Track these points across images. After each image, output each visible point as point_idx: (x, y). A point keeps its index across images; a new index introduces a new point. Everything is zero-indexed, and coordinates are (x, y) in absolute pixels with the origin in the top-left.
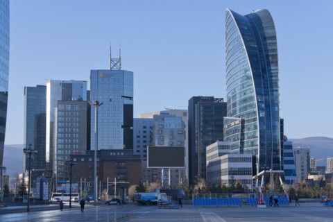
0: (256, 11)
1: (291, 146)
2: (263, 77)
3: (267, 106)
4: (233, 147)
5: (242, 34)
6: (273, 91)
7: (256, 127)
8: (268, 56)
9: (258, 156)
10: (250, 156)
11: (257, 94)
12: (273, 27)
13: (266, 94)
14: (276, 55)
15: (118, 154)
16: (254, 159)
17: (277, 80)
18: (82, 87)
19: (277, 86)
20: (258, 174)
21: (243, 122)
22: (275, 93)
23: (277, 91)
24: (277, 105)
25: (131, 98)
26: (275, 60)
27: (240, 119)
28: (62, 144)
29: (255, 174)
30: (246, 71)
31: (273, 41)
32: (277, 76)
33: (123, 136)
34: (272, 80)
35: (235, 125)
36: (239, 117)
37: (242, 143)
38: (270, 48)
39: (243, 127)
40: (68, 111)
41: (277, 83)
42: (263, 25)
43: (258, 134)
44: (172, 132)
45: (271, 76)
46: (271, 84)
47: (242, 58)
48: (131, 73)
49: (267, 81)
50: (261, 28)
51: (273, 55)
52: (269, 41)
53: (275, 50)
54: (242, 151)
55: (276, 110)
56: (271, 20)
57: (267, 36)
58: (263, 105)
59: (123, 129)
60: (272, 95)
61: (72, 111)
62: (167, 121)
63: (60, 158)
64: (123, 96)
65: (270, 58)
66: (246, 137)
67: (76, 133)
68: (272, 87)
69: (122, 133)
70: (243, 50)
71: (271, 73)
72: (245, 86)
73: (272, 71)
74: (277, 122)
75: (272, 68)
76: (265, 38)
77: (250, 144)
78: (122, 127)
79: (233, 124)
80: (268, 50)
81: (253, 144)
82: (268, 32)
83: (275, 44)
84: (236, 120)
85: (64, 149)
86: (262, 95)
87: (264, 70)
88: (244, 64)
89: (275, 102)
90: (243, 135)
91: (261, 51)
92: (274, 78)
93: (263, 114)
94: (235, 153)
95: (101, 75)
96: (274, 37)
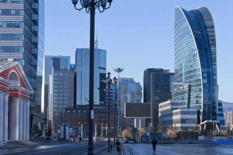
0: (197, 9)
1: (221, 104)
2: (206, 55)
3: (209, 75)
4: (181, 104)
5: (190, 25)
6: (212, 65)
7: (200, 90)
8: (208, 40)
9: (202, 110)
10: (196, 110)
11: (202, 67)
12: (211, 20)
13: (208, 67)
14: (215, 40)
15: (99, 108)
16: (199, 112)
17: (216, 57)
18: (67, 61)
19: (215, 62)
20: (202, 123)
21: (190, 86)
22: (214, 66)
23: (215, 65)
24: (216, 75)
25: (105, 69)
26: (213, 43)
27: (188, 84)
28: (56, 100)
29: (199, 123)
30: (193, 50)
31: (212, 30)
32: (215, 54)
33: (99, 95)
34: (211, 57)
35: (183, 88)
36: (187, 83)
37: (189, 102)
38: (210, 34)
39: (190, 90)
40: (61, 77)
41: (215, 59)
42: (204, 18)
43: (202, 95)
44: (133, 93)
45: (211, 55)
46: (211, 60)
47: (189, 41)
48: (105, 51)
49: (208, 58)
50: (203, 20)
51: (212, 40)
52: (209, 30)
53: (214, 36)
54: (188, 107)
55: (215, 78)
56: (209, 15)
57: (207, 26)
58: (206, 75)
59: (99, 91)
60: (212, 67)
61: (63, 77)
62: (129, 85)
63: (55, 110)
64: (99, 68)
65: (210, 42)
66: (192, 97)
67: (66, 93)
68: (211, 62)
69: (99, 93)
70: (191, 35)
71: (211, 52)
72: (192, 61)
73: (212, 51)
74: (215, 87)
75: (212, 49)
76: (206, 28)
77: (195, 102)
78: (99, 89)
79: (181, 88)
80: (208, 36)
81: (197, 102)
82: (208, 23)
83: (214, 31)
84: (184, 85)
85: (58, 104)
86: (205, 67)
87: (206, 50)
88: (192, 45)
89: (214, 73)
90: (189, 95)
91: (203, 36)
92: (213, 56)
93: (205, 81)
94: (184, 108)
95: (84, 52)
96: (213, 27)
